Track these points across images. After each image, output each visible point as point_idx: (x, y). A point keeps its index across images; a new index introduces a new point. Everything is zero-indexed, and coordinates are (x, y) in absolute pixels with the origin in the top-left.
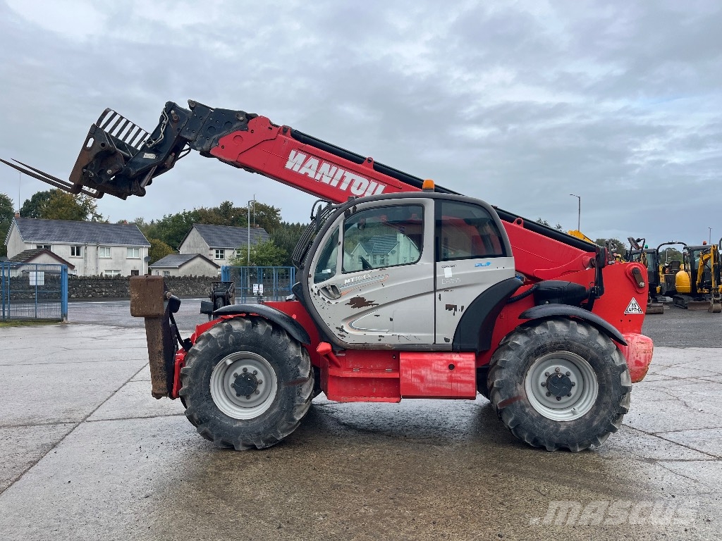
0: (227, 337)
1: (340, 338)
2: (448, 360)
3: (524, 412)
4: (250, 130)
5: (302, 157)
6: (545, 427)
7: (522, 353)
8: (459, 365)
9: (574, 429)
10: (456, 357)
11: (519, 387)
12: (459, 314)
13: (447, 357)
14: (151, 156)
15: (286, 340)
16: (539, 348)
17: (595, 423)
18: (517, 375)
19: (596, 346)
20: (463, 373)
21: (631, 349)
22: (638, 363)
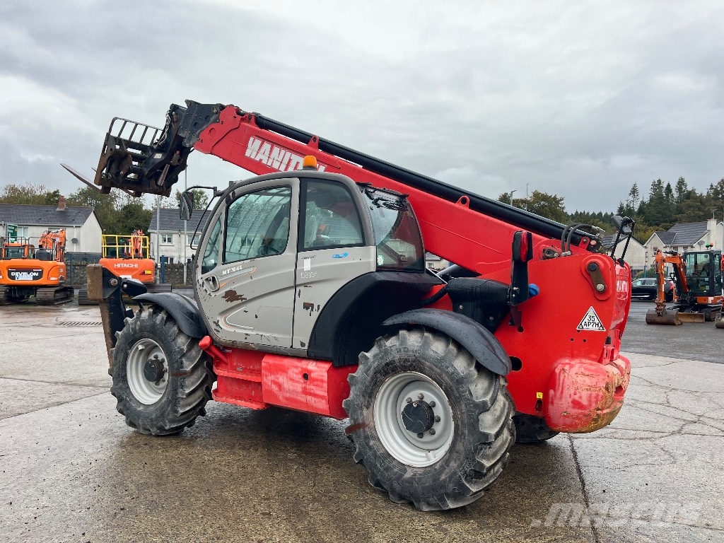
0: (136, 323)
1: (216, 333)
2: (302, 368)
3: (368, 444)
4: (221, 122)
5: (258, 142)
6: (387, 469)
9: (420, 479)
10: (311, 366)
11: (365, 412)
12: (316, 314)
13: (303, 364)
14: (158, 156)
15: (175, 330)
16: (387, 364)
17: (443, 477)
18: (364, 396)
19: (450, 370)
20: (316, 386)
21: (567, 382)
22: (576, 404)
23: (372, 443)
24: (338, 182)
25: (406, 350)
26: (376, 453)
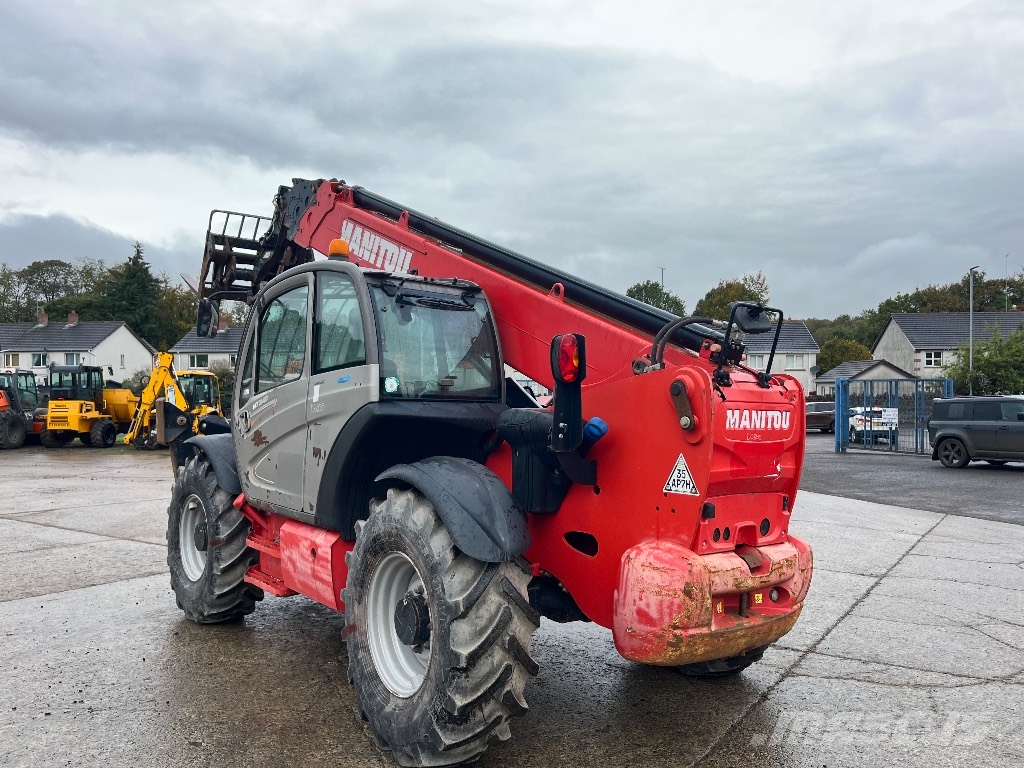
1: (246, 488)
2: (311, 541)
3: (356, 657)
4: (317, 203)
5: (351, 225)
8: (319, 551)
9: (397, 715)
11: (356, 608)
12: (323, 465)
14: (268, 255)
16: (375, 540)
18: (355, 585)
19: (427, 551)
20: (323, 567)
21: (631, 580)
22: (643, 615)
23: (361, 654)
24: (344, 273)
25: (390, 519)
26: (363, 670)
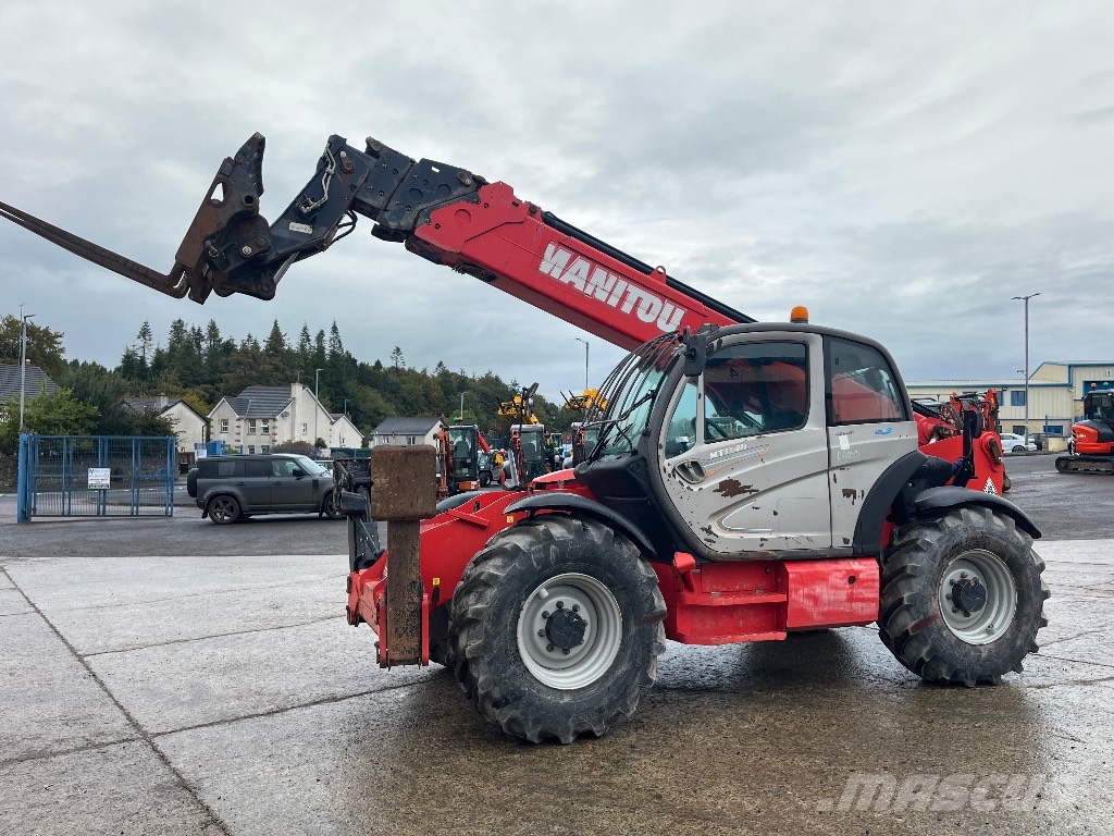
0: (546, 549)
1: (708, 544)
2: (847, 571)
3: (941, 637)
4: (482, 204)
5: (564, 256)
7: (935, 555)
8: (861, 576)
10: (856, 565)
11: (933, 603)
12: (859, 502)
13: (844, 566)
14: (305, 229)
15: (635, 550)
16: (954, 547)
17: (1019, 643)
18: (930, 585)
20: (866, 587)
23: (944, 633)
25: (973, 528)
